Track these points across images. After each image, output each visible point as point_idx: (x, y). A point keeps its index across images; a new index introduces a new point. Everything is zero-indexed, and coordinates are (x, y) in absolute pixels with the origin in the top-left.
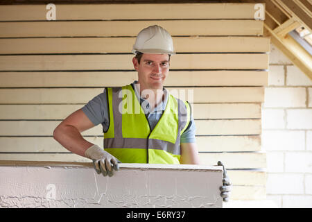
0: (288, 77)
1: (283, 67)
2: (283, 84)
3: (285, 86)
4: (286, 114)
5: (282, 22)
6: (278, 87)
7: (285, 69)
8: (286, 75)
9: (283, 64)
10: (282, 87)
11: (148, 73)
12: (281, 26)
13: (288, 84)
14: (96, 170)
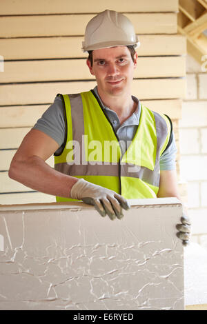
0: (201, 89)
1: (194, 76)
2: (195, 97)
3: (198, 99)
4: (200, 135)
5: (198, 16)
6: (190, 101)
7: (197, 78)
8: (198, 86)
9: (195, 73)
10: (194, 101)
11: (103, 77)
12: (195, 22)
13: (201, 97)
14: (100, 212)
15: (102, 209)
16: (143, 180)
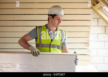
2: (97, 25)
3: (98, 26)
4: (98, 36)
8: (98, 22)
9: (97, 18)
10: (97, 26)
12: (96, 5)
13: (99, 25)
14: (32, 54)
15: (33, 54)
16: (57, 48)
